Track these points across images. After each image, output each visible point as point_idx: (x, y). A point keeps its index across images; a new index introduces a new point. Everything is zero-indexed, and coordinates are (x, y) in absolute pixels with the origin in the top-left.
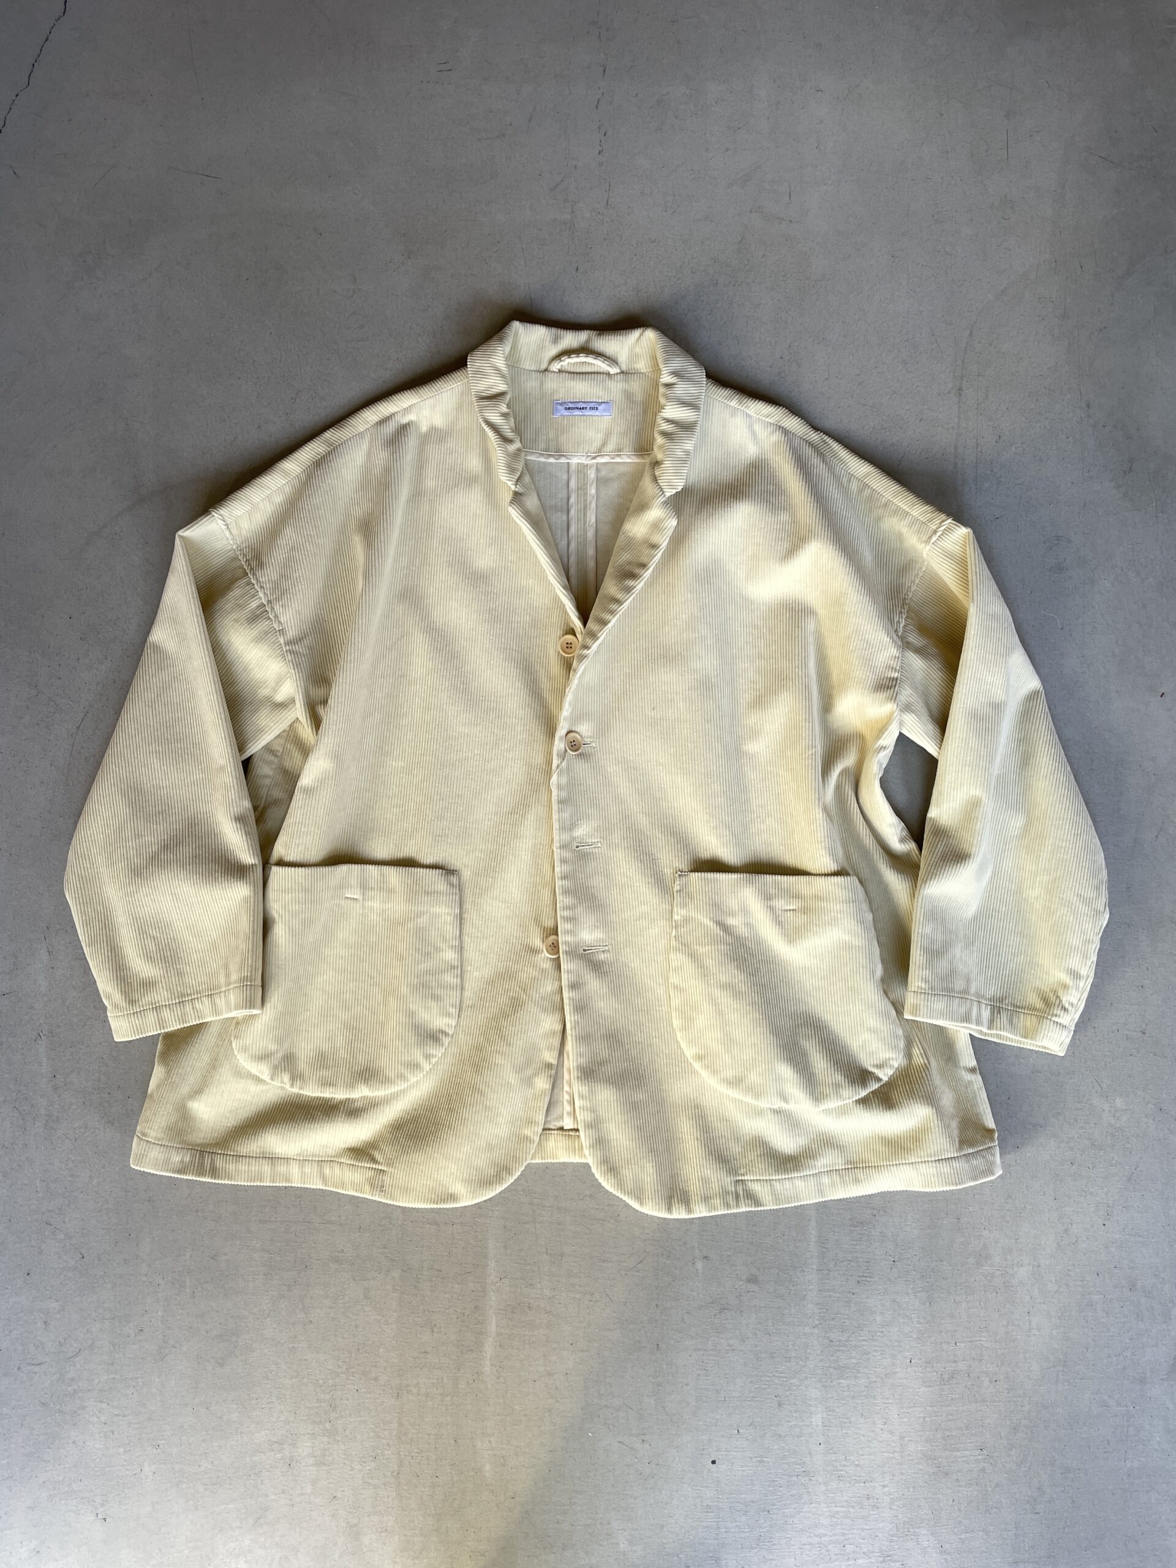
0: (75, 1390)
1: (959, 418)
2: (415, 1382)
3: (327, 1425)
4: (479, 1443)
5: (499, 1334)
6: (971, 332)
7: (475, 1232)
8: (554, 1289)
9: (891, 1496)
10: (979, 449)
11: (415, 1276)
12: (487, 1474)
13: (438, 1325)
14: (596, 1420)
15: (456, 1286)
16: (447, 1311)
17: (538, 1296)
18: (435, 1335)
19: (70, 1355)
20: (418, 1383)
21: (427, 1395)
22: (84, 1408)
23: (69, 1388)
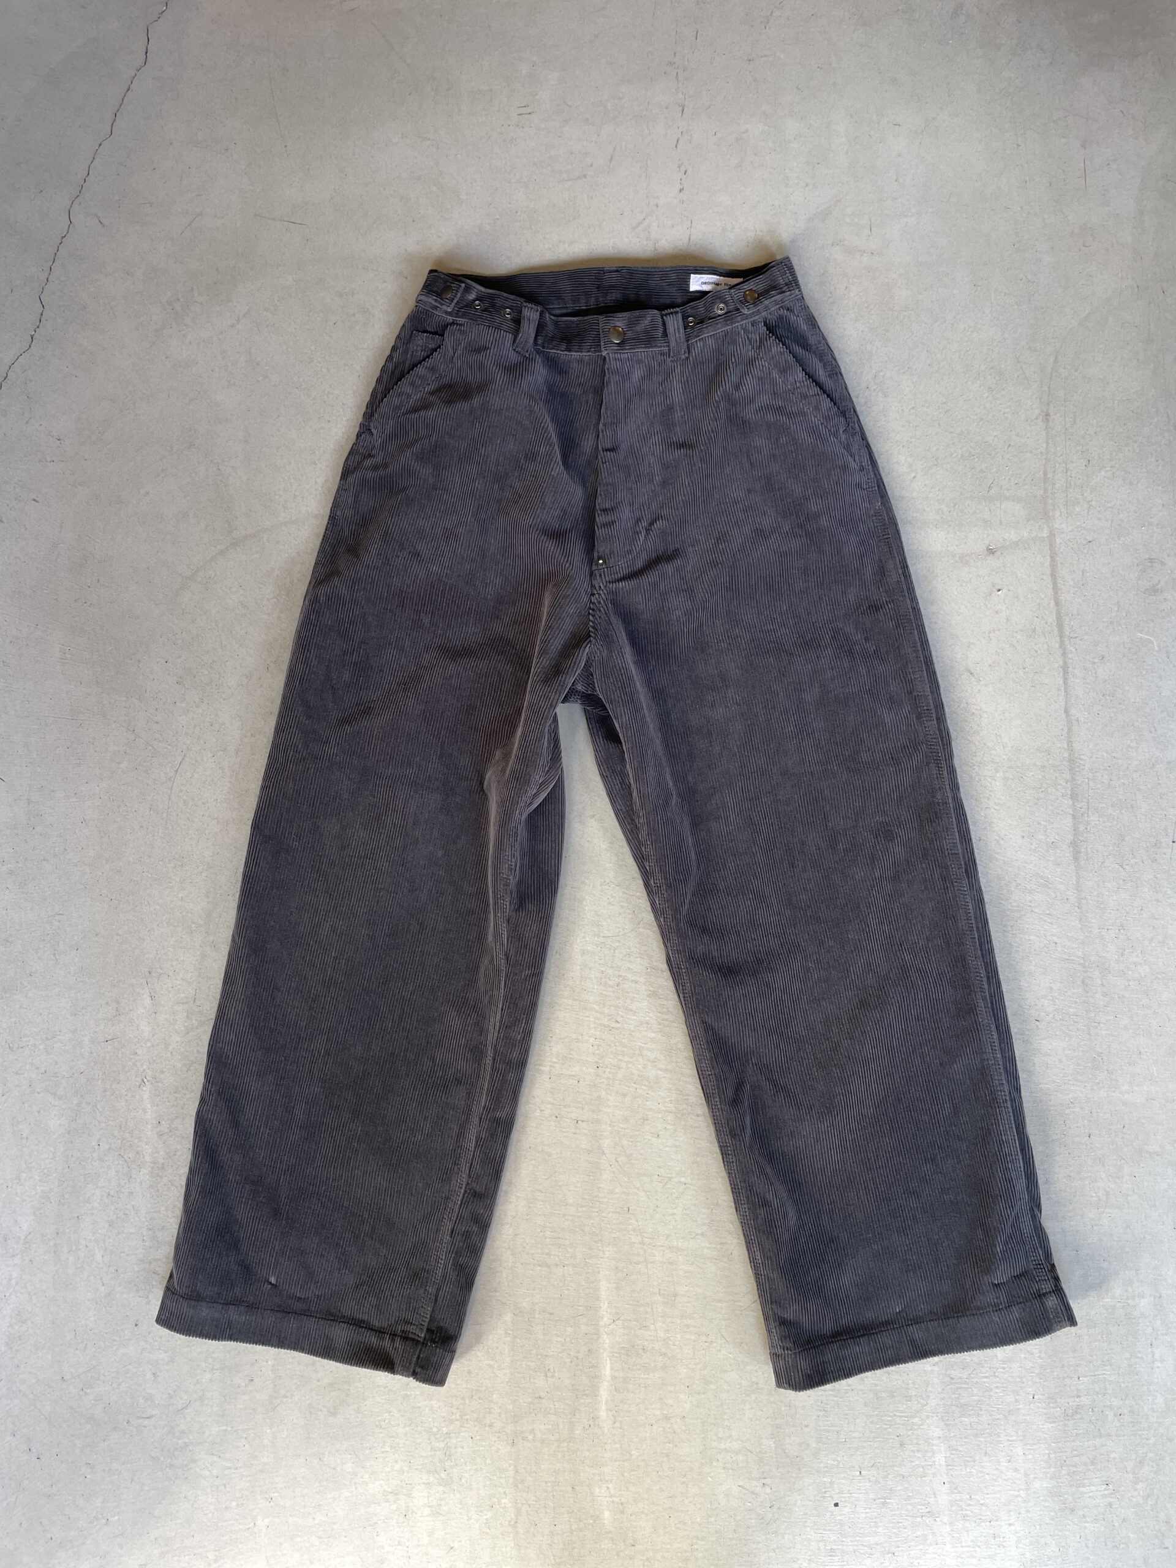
0: (185, 1443)
1: (1048, 443)
2: (531, 1428)
3: (443, 1475)
4: (597, 1490)
5: (614, 1378)
6: (1056, 358)
7: (587, 1273)
8: (668, 1331)
9: (1018, 1535)
10: (1069, 474)
11: (527, 1319)
12: (606, 1522)
13: (552, 1370)
14: (715, 1464)
15: (569, 1329)
16: (560, 1355)
17: (652, 1338)
18: (550, 1380)
19: (180, 1407)
20: (533, 1429)
21: (542, 1441)
22: (195, 1461)
23: (180, 1441)
